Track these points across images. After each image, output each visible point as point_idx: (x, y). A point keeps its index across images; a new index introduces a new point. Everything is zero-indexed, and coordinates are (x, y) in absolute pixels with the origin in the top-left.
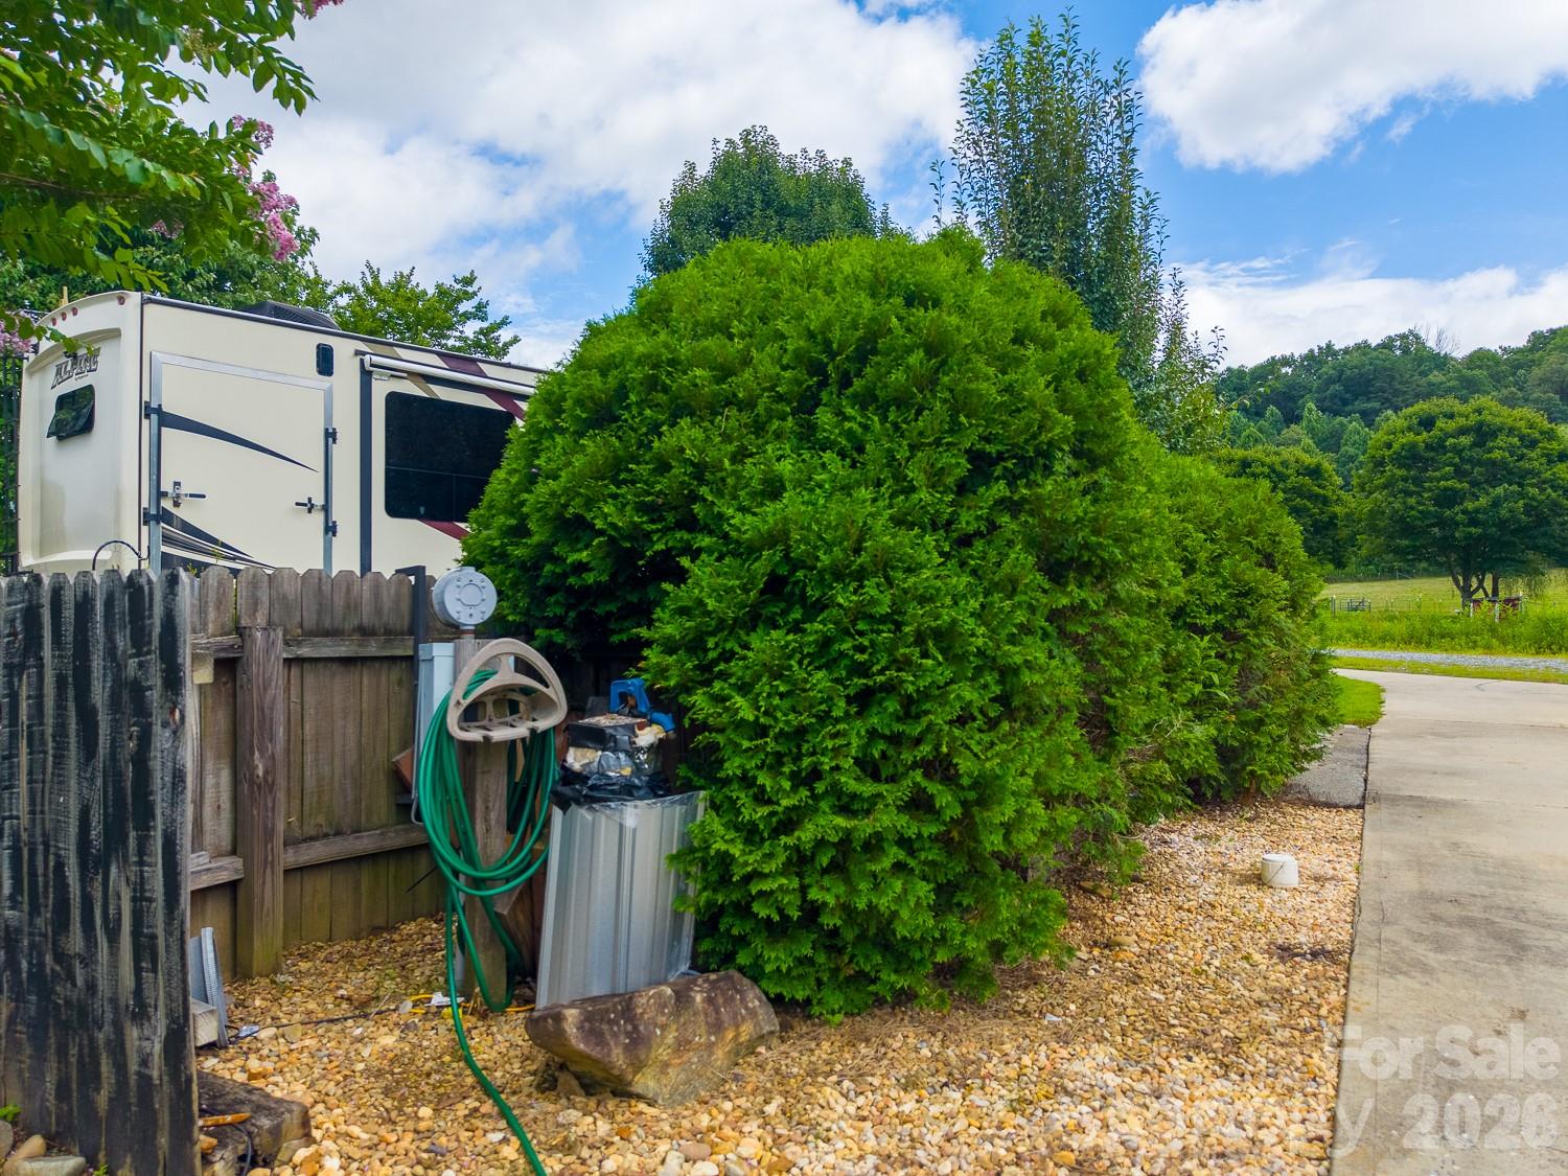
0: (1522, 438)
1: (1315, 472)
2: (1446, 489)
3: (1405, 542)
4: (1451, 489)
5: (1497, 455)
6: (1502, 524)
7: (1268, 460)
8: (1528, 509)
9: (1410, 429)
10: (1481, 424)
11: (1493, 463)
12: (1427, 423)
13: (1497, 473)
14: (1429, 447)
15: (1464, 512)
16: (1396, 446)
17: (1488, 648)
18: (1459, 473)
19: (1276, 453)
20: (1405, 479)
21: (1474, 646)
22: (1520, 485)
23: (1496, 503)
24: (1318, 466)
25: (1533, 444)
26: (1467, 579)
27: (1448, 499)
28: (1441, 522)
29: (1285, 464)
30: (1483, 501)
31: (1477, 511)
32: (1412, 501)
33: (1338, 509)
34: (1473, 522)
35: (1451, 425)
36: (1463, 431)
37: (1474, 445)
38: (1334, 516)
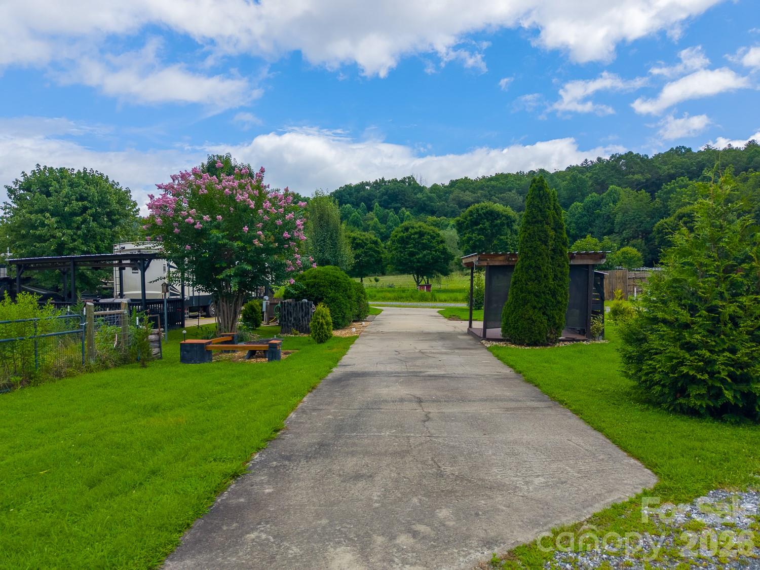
0: (431, 236)
1: (375, 243)
2: (411, 251)
3: (401, 268)
4: (413, 251)
5: (424, 241)
6: (427, 262)
7: (361, 238)
8: (433, 258)
9: (402, 231)
10: (420, 231)
11: (423, 243)
12: (407, 229)
13: (425, 247)
14: (407, 237)
15: (416, 258)
16: (398, 237)
17: (410, 301)
18: (414, 247)
19: (364, 235)
20: (400, 247)
21: (407, 300)
22: (431, 251)
23: (424, 256)
24: (377, 240)
25: (433, 238)
26: (418, 278)
27: (412, 254)
28: (411, 261)
29: (366, 239)
30: (421, 256)
31: (419, 258)
32: (402, 255)
33: (383, 256)
34: (418, 262)
35: (413, 231)
36: (416, 233)
37: (419, 238)
38: (381, 258)
